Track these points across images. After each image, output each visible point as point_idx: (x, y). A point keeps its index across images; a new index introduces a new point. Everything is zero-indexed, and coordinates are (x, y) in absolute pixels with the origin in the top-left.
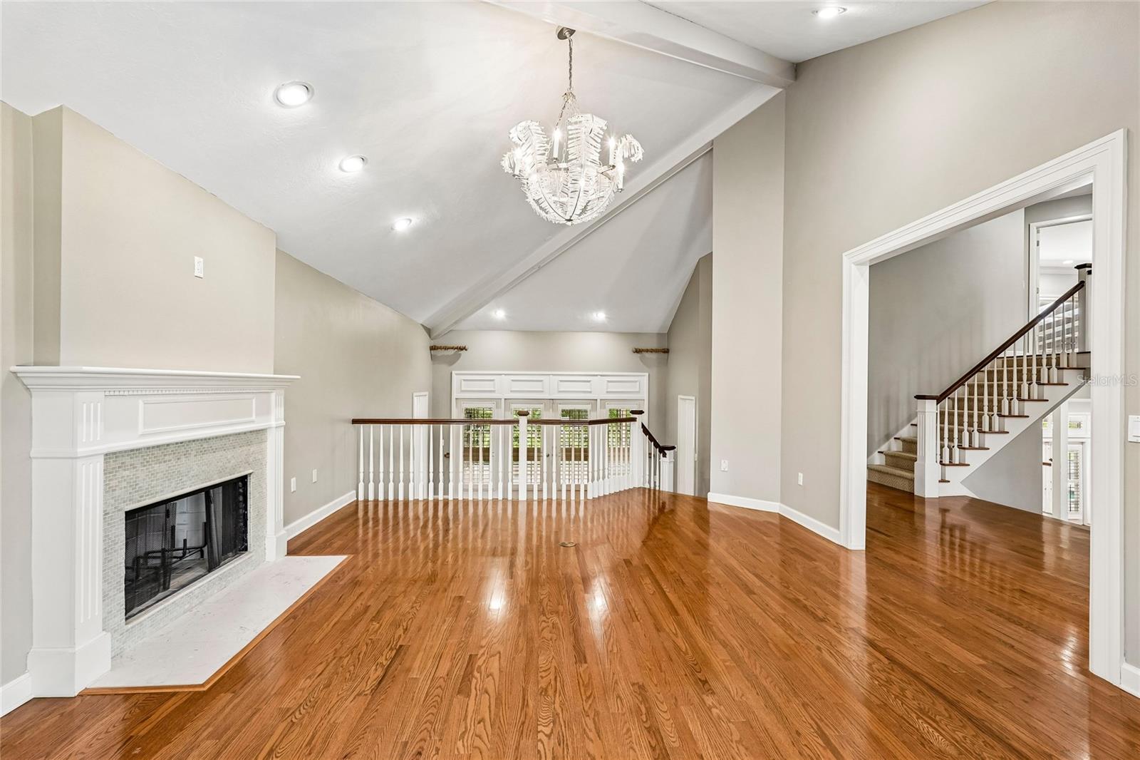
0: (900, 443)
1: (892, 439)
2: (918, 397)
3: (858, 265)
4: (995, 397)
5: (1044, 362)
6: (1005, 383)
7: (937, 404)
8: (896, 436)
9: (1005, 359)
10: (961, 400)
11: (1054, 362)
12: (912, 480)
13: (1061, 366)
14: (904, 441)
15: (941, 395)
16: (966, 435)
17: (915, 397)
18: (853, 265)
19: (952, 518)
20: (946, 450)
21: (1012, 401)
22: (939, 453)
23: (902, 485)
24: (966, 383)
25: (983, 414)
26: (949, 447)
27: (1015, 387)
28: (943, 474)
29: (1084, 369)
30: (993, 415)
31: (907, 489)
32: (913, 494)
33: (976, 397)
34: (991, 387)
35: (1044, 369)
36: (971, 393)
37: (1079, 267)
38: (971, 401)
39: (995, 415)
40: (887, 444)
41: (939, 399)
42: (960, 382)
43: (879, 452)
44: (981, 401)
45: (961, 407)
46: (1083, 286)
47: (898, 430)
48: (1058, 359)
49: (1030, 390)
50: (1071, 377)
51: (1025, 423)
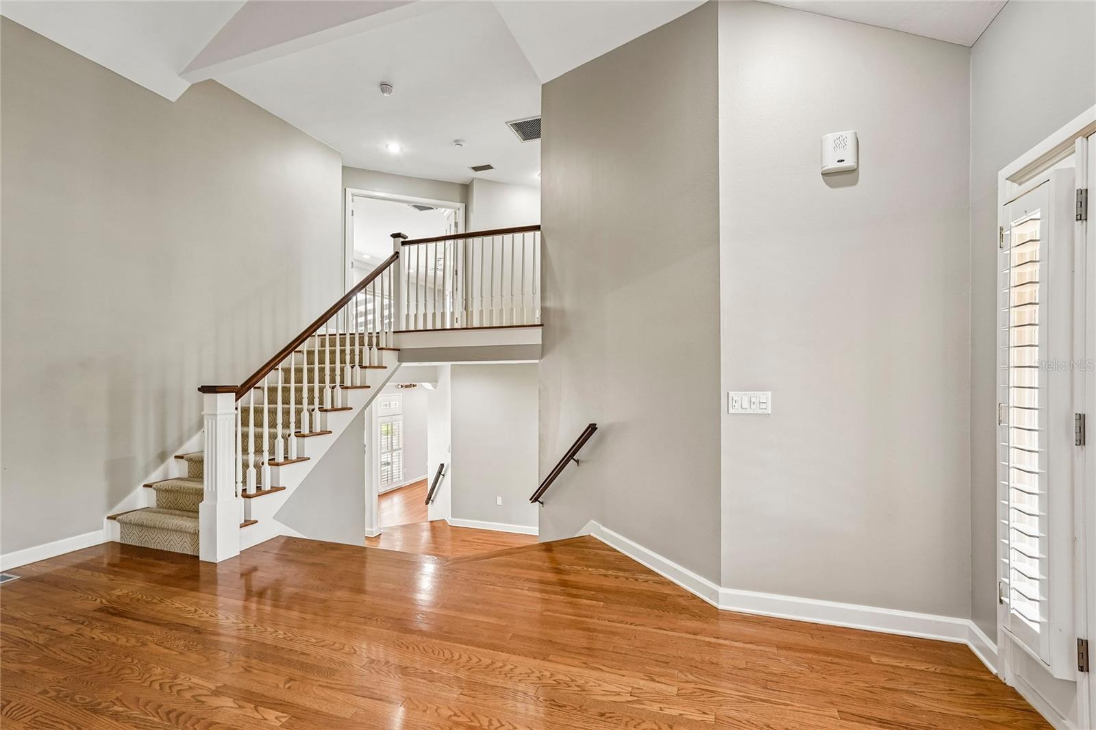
0: (185, 464)
1: (171, 461)
2: (205, 389)
4: (317, 385)
5: (366, 341)
6: (327, 366)
7: (237, 400)
8: (179, 453)
10: (272, 391)
11: (374, 340)
12: (196, 534)
13: (381, 347)
14: (190, 460)
15: (243, 385)
16: (280, 442)
17: (199, 389)
19: (261, 579)
20: (252, 472)
21: (335, 389)
22: (240, 479)
23: (179, 545)
24: (280, 366)
25: (302, 409)
26: (255, 466)
27: (338, 372)
28: (247, 511)
29: (399, 350)
30: (313, 410)
31: (188, 551)
32: (198, 557)
33: (293, 385)
34: (311, 371)
35: (366, 348)
36: (287, 380)
37: (393, 237)
38: (286, 390)
39: (317, 410)
40: (161, 468)
41: (240, 392)
42: (271, 365)
43: (145, 486)
44: (299, 391)
45: (272, 401)
46: (398, 257)
47: (181, 443)
48: (378, 337)
49: (353, 375)
50: (389, 358)
51: (348, 417)
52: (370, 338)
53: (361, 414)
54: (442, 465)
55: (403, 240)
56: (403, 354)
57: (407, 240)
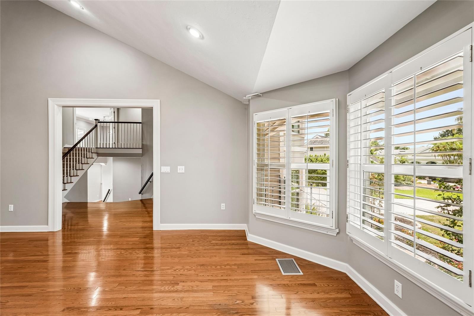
3: (58, 106)
5: (88, 150)
6: (77, 157)
9: (77, 148)
13: (92, 152)
16: (66, 178)
18: (56, 106)
21: (79, 164)
25: (71, 170)
27: (80, 159)
29: (98, 153)
35: (88, 152)
37: (95, 120)
39: (75, 169)
46: (97, 126)
48: (91, 149)
49: (84, 160)
50: (95, 156)
51: (83, 172)
52: (89, 149)
53: (87, 171)
54: (109, 190)
55: (98, 121)
56: (99, 155)
57: (99, 121)
